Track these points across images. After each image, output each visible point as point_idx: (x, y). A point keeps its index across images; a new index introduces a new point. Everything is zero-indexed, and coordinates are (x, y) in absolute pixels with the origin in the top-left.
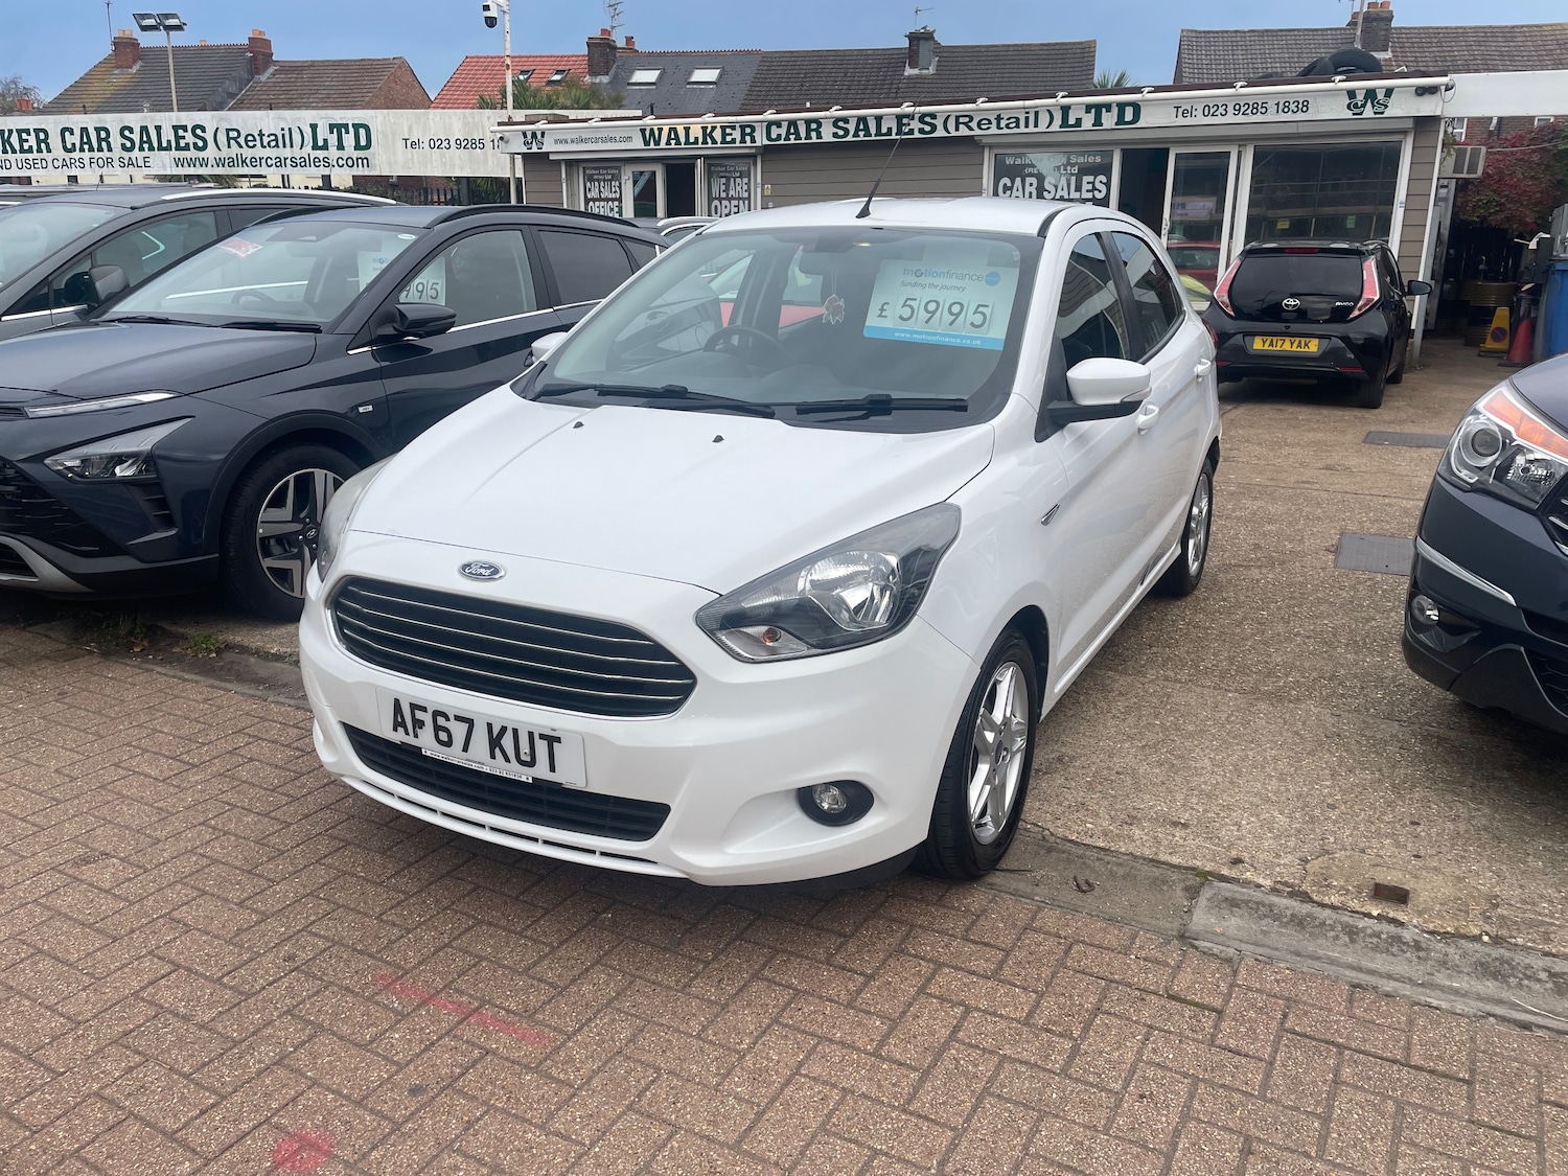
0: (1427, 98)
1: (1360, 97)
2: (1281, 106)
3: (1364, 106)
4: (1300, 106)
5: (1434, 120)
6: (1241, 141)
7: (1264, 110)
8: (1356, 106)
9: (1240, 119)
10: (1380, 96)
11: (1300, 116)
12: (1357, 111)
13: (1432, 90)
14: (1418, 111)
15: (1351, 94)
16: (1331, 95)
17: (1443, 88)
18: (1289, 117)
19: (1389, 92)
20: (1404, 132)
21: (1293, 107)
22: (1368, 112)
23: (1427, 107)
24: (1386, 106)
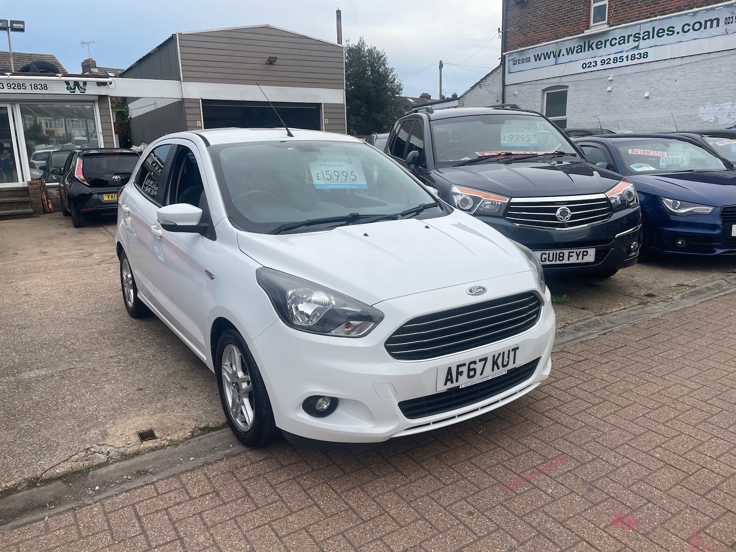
0: (102, 87)
1: (72, 84)
2: (33, 86)
3: (75, 88)
4: (43, 87)
5: (106, 97)
6: (13, 102)
7: (24, 87)
8: (71, 88)
9: (12, 91)
10: (81, 85)
11: (43, 91)
12: (72, 91)
13: (104, 84)
14: (100, 92)
15: (67, 83)
16: (57, 83)
17: (108, 83)
18: (38, 91)
19: (85, 83)
20: (93, 101)
21: (39, 87)
22: (77, 92)
23: (102, 91)
24: (85, 90)
